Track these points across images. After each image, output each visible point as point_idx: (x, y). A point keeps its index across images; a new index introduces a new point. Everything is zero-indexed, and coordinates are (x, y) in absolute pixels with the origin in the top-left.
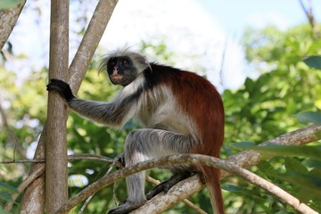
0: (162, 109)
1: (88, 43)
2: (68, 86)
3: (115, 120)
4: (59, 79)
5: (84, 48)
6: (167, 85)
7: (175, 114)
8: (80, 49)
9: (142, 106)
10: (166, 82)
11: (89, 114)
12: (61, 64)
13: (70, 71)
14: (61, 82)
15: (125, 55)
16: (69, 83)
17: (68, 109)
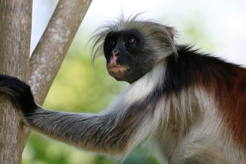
0: (196, 133)
1: (67, 12)
2: (28, 88)
3: (115, 142)
4: (12, 75)
5: (59, 22)
6: (208, 89)
7: (220, 143)
8: (51, 23)
9: (161, 119)
10: (206, 84)
11: (67, 135)
12: (16, 50)
13: (32, 63)
14: (15, 80)
15: (131, 27)
16: (29, 82)
17: (26, 129)
